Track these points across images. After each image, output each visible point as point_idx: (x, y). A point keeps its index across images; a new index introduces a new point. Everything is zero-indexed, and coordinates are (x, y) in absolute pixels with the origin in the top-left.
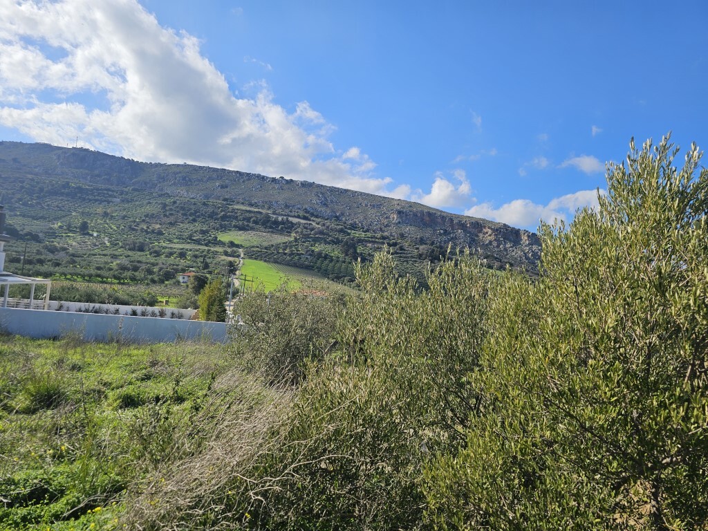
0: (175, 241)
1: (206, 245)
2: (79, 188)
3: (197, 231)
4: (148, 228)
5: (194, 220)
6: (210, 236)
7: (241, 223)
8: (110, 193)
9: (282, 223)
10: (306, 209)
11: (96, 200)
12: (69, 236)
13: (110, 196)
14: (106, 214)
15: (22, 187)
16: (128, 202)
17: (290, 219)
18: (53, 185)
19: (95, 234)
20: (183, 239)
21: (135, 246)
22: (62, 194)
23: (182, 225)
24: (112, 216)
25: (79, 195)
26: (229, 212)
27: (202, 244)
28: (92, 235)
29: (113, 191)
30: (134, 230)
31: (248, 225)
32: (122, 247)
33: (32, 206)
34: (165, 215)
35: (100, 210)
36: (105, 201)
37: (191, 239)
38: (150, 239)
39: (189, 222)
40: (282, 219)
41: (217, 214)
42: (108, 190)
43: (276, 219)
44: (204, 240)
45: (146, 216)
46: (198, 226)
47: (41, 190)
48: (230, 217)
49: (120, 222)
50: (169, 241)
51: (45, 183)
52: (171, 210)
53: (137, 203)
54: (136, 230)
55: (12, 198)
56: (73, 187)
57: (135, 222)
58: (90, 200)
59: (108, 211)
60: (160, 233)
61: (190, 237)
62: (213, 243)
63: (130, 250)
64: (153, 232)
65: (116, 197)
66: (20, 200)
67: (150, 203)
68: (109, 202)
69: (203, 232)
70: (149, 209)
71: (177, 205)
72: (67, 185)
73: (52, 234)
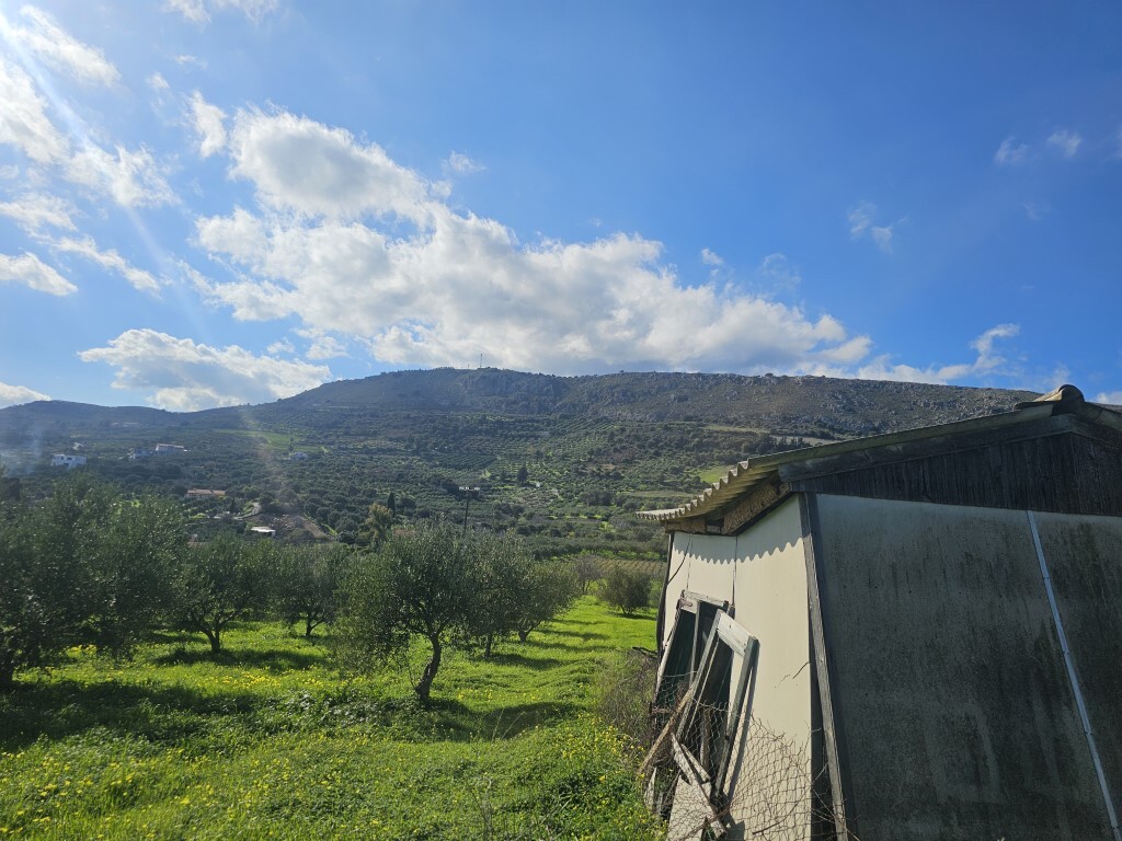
0: (642, 486)
1: (687, 491)
2: (499, 422)
3: (667, 470)
4: (599, 469)
5: (657, 454)
6: (688, 477)
7: (727, 453)
8: (536, 424)
9: (793, 446)
10: (819, 421)
11: (521, 437)
12: (506, 489)
13: (536, 429)
14: (539, 455)
15: (435, 428)
16: (559, 434)
17: (806, 440)
18: (468, 422)
19: (538, 485)
20: (652, 484)
21: (597, 498)
22: (480, 432)
23: (642, 463)
24: (548, 457)
25: (500, 431)
26: (705, 437)
27: (681, 490)
28: (534, 486)
29: (538, 422)
30: (582, 474)
31: (738, 456)
32: (579, 501)
33: (449, 451)
34: (616, 450)
35: (531, 450)
36: (532, 436)
37: (662, 483)
38: (607, 486)
39: (651, 458)
40: (793, 441)
41: (687, 442)
42: (533, 420)
43: (783, 441)
44: (682, 483)
45: (591, 453)
46: (664, 463)
47: (456, 429)
48: (708, 444)
49: (560, 465)
50: (634, 487)
51: (458, 420)
52: (621, 441)
53: (572, 435)
54: (585, 474)
55: (426, 444)
56: (491, 422)
57: (579, 462)
58: (514, 437)
59: (542, 450)
60: (618, 477)
61: (661, 480)
62: (696, 488)
63: (591, 504)
64: (608, 474)
65: (542, 430)
66: (436, 445)
67: (587, 434)
68: (536, 438)
69: (676, 471)
70: (590, 443)
71: (628, 432)
72: (483, 421)
73: (487, 488)
